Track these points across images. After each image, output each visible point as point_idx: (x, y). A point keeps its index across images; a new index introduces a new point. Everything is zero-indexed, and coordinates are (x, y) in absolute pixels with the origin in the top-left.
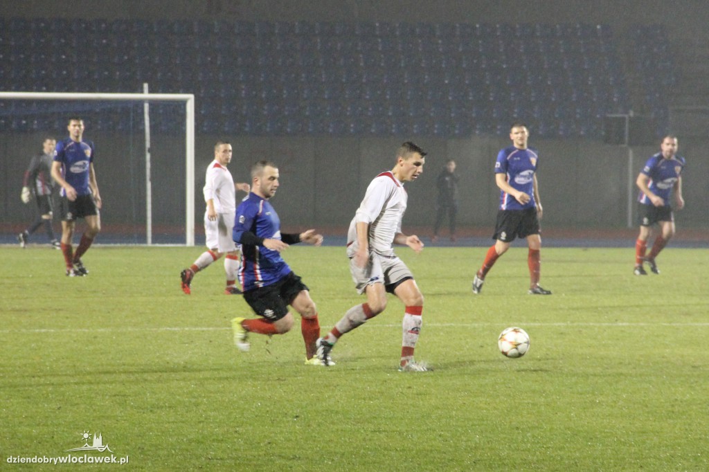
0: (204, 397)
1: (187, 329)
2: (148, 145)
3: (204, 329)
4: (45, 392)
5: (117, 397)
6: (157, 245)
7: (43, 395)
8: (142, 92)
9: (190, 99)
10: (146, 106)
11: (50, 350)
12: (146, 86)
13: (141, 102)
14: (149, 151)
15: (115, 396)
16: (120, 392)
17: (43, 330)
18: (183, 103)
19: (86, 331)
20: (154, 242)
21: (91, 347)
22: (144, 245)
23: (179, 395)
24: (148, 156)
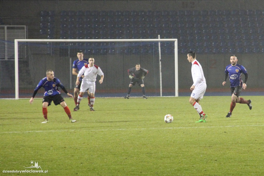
0: (181, 153)
1: (175, 128)
2: (160, 58)
3: (181, 128)
4: (121, 153)
5: (148, 154)
6: (164, 97)
7: (120, 153)
8: (158, 38)
9: (176, 40)
10: (159, 43)
11: (123, 137)
12: (159, 36)
13: (158, 42)
14: (161, 61)
15: (147, 153)
16: (149, 152)
17: (120, 129)
18: (174, 42)
19: (137, 129)
20: (163, 96)
21: (139, 136)
22: (159, 97)
23: (171, 153)
24: (160, 63)
